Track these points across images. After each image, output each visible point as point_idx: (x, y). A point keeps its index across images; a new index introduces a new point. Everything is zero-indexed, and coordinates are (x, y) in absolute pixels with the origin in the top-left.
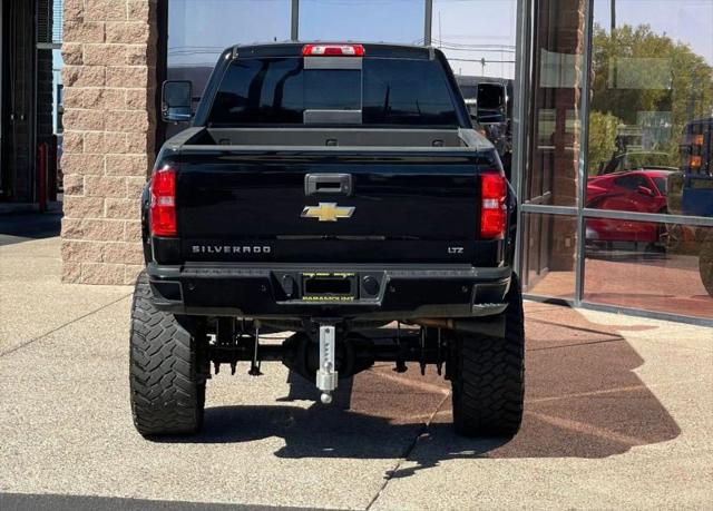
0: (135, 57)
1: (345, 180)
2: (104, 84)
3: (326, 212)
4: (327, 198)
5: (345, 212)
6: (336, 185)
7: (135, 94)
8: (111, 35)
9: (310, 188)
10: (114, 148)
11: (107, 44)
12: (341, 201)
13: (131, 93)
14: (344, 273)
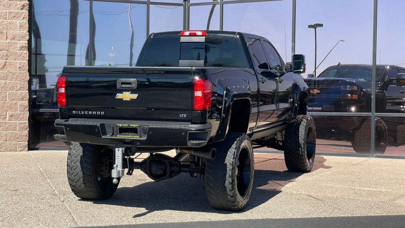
0: (23, 47)
1: (134, 82)
2: (7, 59)
3: (127, 96)
4: (127, 90)
5: (135, 96)
6: (130, 84)
7: (22, 64)
8: (10, 37)
9: (119, 86)
10: (12, 88)
11: (8, 41)
12: (133, 92)
13: (20, 64)
14: (134, 124)
